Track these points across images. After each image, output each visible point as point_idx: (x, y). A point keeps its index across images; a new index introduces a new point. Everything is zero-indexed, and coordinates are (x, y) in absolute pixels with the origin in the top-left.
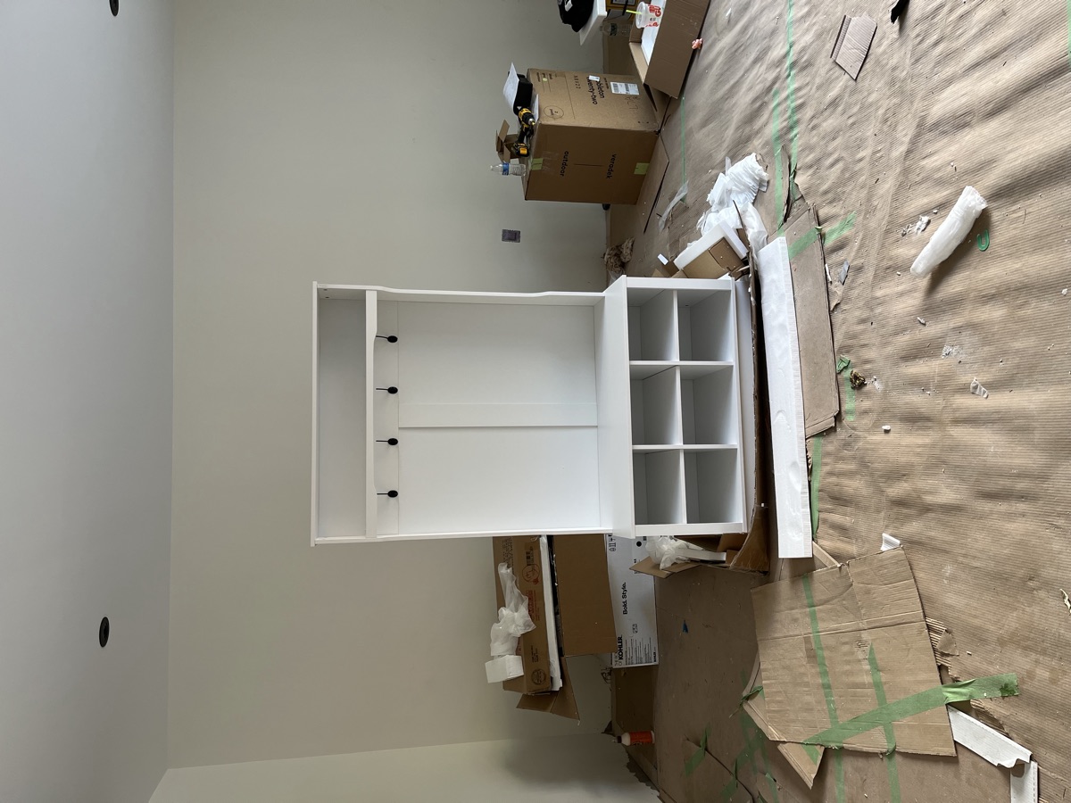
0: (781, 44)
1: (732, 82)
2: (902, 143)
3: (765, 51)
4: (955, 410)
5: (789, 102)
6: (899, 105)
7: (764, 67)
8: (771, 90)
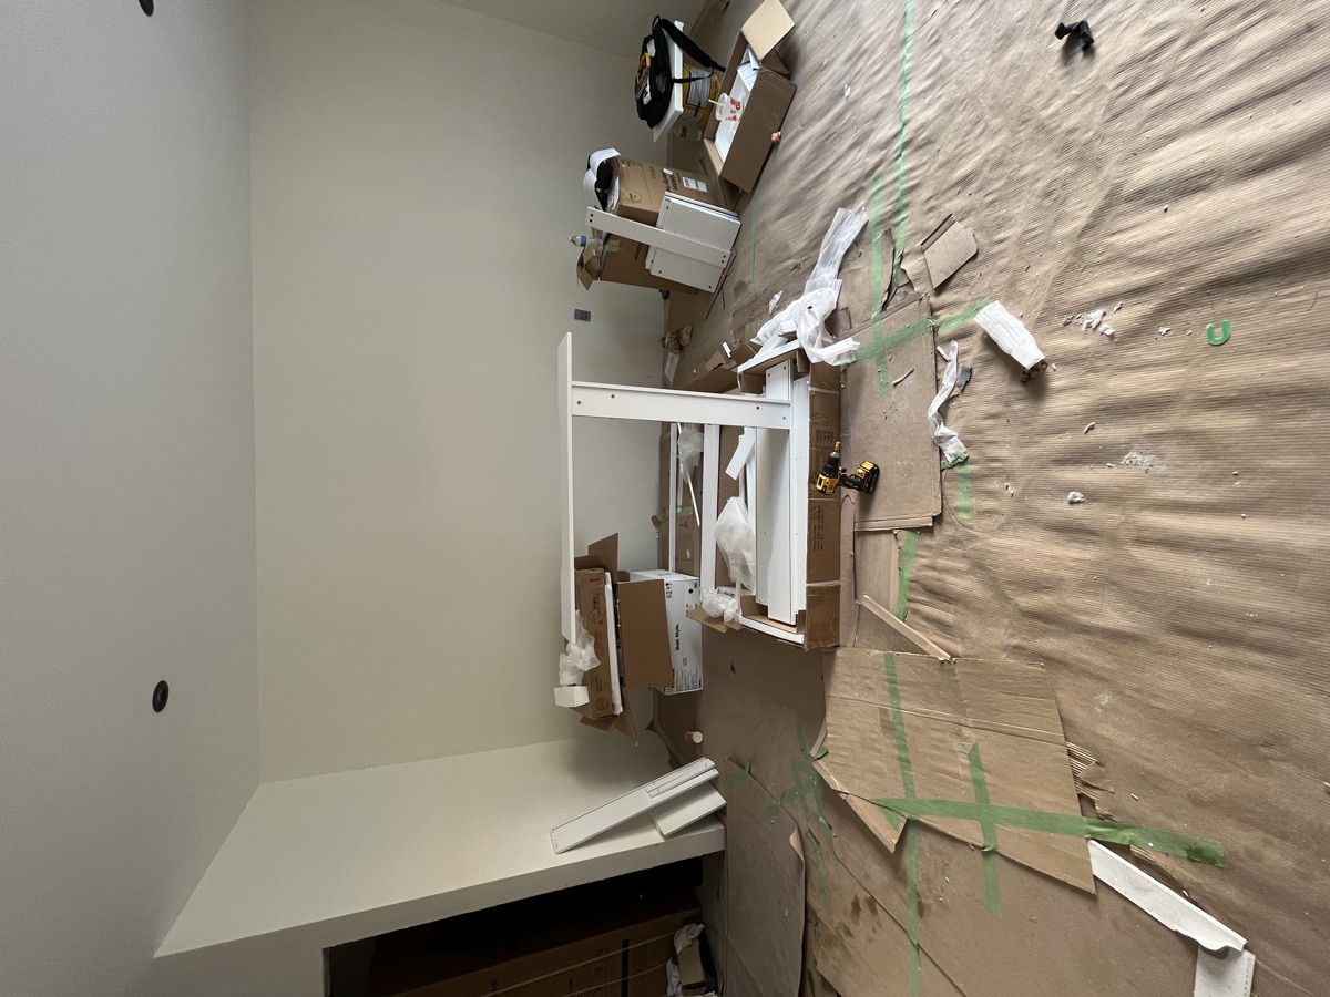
0: (890, 124)
1: (818, 172)
2: (1078, 217)
3: (867, 135)
4: (1140, 529)
5: (897, 185)
6: (1074, 174)
7: (864, 151)
8: (871, 175)
